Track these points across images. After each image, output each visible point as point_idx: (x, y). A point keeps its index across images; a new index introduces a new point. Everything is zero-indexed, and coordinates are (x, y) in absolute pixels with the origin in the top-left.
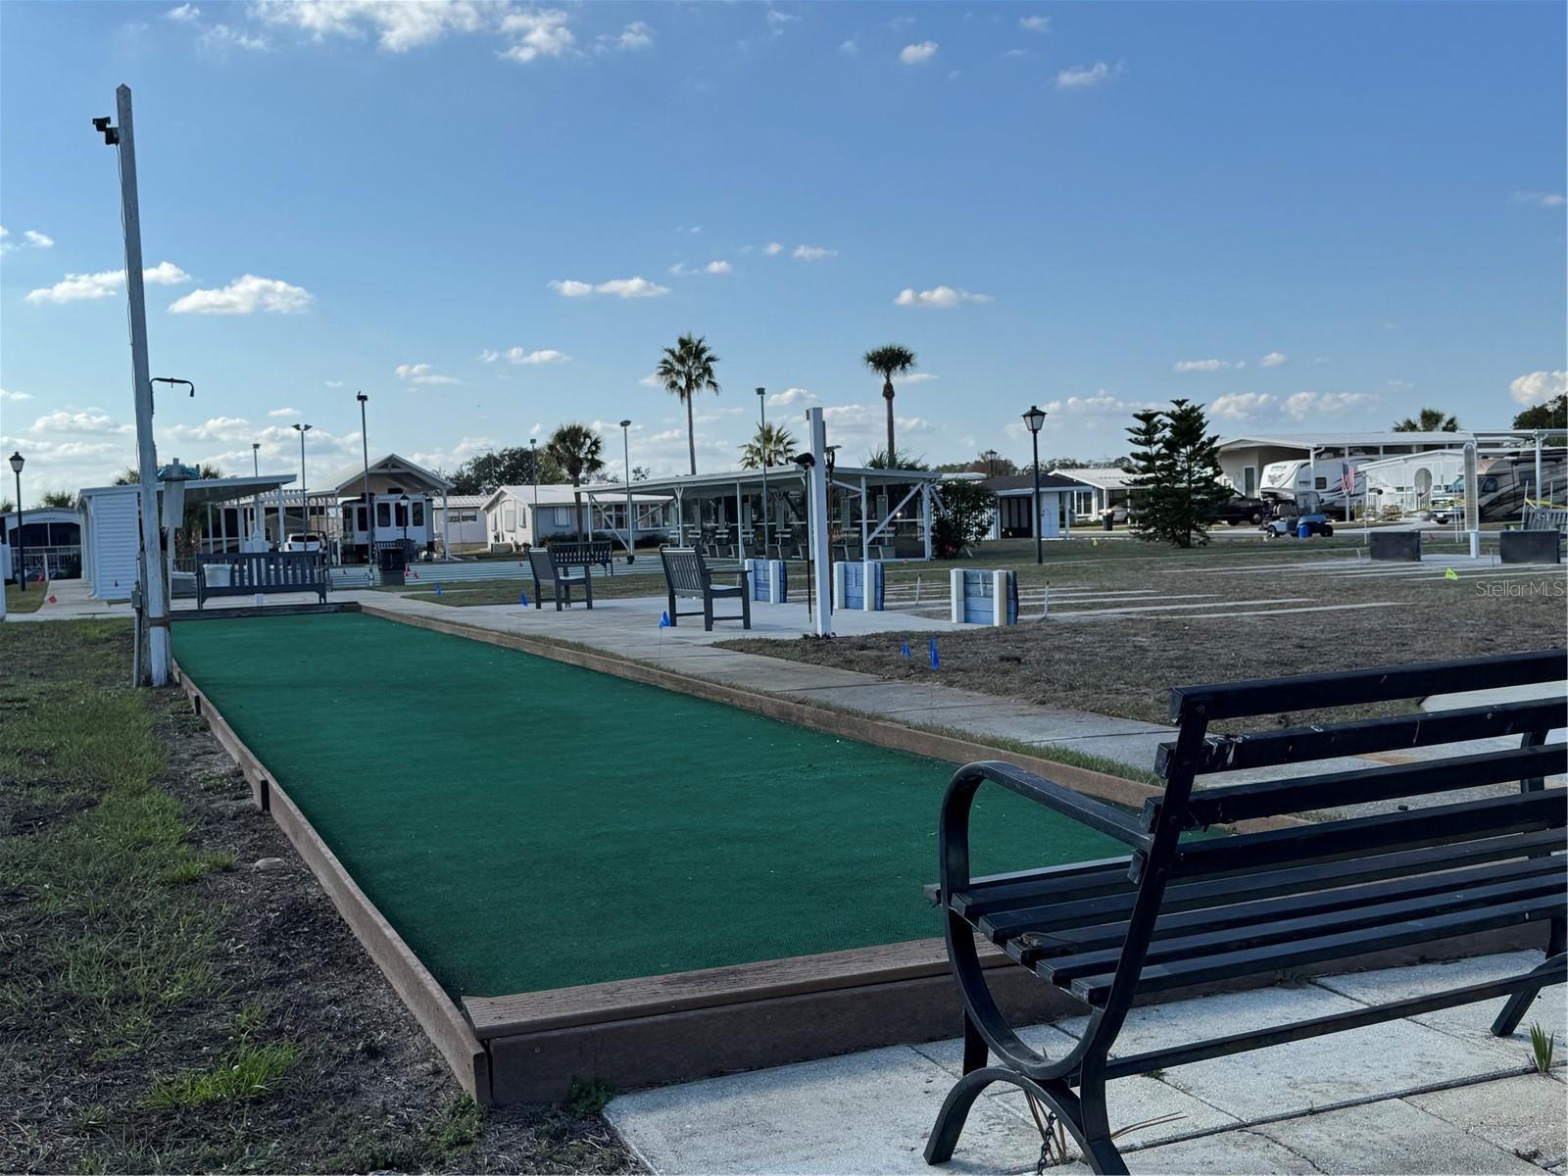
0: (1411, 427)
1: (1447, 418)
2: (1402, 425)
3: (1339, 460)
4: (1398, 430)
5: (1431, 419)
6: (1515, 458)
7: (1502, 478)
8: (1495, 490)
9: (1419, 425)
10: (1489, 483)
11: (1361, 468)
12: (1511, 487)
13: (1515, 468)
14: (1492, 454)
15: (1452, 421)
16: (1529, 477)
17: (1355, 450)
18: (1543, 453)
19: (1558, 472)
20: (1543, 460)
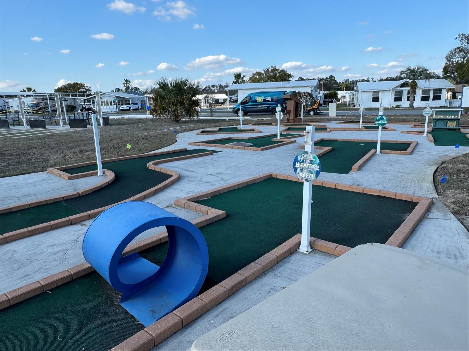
0: (24, 91)
1: (33, 89)
2: (22, 91)
3: (2, 99)
4: (21, 92)
5: (29, 89)
6: (43, 99)
7: (40, 103)
8: (39, 106)
9: (26, 91)
10: (38, 104)
11: (7, 101)
12: (43, 106)
13: (43, 101)
14: (38, 98)
15: (34, 90)
16: (47, 104)
17: (6, 96)
18: (49, 98)
19: (54, 102)
20: (49, 100)
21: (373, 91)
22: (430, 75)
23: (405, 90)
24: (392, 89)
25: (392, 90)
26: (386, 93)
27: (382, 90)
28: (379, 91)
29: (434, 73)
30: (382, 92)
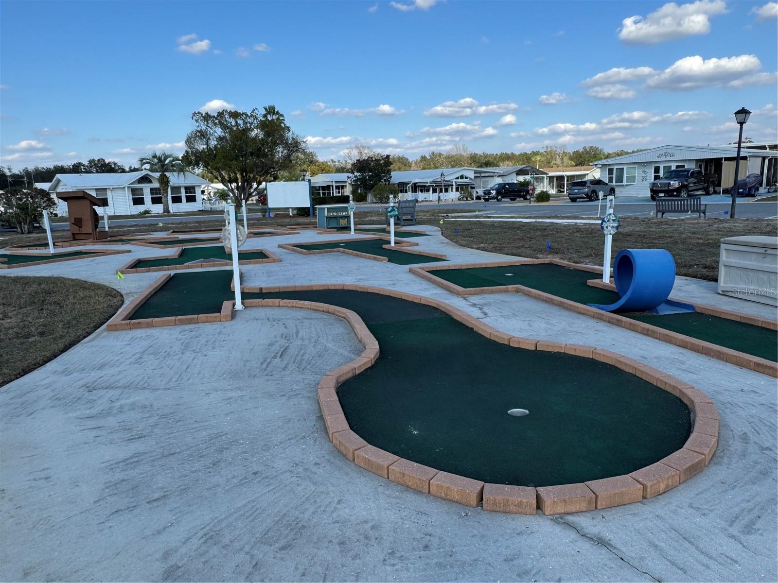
21: (96, 189)
22: (111, 166)
23: (146, 188)
24: (126, 185)
25: (128, 187)
26: (119, 193)
27: (111, 187)
28: (106, 189)
29: (115, 164)
30: (112, 191)
